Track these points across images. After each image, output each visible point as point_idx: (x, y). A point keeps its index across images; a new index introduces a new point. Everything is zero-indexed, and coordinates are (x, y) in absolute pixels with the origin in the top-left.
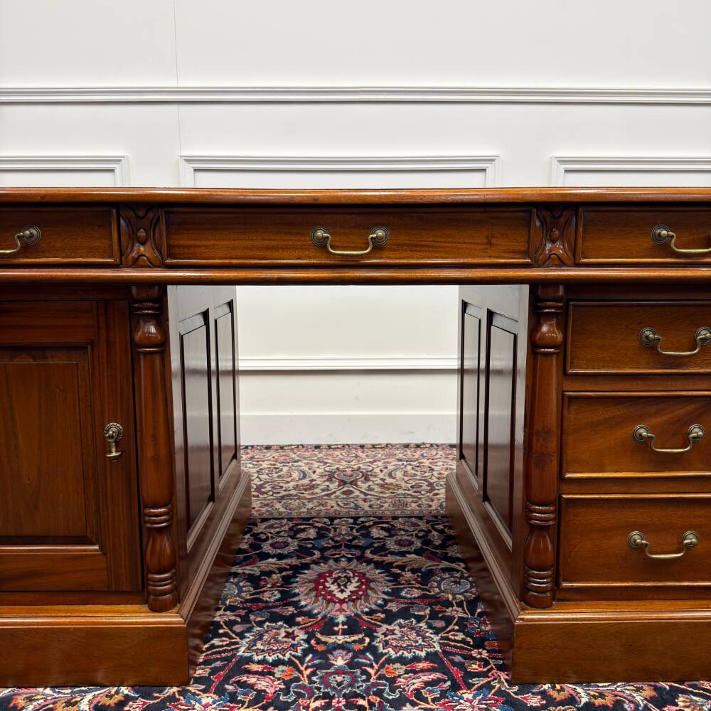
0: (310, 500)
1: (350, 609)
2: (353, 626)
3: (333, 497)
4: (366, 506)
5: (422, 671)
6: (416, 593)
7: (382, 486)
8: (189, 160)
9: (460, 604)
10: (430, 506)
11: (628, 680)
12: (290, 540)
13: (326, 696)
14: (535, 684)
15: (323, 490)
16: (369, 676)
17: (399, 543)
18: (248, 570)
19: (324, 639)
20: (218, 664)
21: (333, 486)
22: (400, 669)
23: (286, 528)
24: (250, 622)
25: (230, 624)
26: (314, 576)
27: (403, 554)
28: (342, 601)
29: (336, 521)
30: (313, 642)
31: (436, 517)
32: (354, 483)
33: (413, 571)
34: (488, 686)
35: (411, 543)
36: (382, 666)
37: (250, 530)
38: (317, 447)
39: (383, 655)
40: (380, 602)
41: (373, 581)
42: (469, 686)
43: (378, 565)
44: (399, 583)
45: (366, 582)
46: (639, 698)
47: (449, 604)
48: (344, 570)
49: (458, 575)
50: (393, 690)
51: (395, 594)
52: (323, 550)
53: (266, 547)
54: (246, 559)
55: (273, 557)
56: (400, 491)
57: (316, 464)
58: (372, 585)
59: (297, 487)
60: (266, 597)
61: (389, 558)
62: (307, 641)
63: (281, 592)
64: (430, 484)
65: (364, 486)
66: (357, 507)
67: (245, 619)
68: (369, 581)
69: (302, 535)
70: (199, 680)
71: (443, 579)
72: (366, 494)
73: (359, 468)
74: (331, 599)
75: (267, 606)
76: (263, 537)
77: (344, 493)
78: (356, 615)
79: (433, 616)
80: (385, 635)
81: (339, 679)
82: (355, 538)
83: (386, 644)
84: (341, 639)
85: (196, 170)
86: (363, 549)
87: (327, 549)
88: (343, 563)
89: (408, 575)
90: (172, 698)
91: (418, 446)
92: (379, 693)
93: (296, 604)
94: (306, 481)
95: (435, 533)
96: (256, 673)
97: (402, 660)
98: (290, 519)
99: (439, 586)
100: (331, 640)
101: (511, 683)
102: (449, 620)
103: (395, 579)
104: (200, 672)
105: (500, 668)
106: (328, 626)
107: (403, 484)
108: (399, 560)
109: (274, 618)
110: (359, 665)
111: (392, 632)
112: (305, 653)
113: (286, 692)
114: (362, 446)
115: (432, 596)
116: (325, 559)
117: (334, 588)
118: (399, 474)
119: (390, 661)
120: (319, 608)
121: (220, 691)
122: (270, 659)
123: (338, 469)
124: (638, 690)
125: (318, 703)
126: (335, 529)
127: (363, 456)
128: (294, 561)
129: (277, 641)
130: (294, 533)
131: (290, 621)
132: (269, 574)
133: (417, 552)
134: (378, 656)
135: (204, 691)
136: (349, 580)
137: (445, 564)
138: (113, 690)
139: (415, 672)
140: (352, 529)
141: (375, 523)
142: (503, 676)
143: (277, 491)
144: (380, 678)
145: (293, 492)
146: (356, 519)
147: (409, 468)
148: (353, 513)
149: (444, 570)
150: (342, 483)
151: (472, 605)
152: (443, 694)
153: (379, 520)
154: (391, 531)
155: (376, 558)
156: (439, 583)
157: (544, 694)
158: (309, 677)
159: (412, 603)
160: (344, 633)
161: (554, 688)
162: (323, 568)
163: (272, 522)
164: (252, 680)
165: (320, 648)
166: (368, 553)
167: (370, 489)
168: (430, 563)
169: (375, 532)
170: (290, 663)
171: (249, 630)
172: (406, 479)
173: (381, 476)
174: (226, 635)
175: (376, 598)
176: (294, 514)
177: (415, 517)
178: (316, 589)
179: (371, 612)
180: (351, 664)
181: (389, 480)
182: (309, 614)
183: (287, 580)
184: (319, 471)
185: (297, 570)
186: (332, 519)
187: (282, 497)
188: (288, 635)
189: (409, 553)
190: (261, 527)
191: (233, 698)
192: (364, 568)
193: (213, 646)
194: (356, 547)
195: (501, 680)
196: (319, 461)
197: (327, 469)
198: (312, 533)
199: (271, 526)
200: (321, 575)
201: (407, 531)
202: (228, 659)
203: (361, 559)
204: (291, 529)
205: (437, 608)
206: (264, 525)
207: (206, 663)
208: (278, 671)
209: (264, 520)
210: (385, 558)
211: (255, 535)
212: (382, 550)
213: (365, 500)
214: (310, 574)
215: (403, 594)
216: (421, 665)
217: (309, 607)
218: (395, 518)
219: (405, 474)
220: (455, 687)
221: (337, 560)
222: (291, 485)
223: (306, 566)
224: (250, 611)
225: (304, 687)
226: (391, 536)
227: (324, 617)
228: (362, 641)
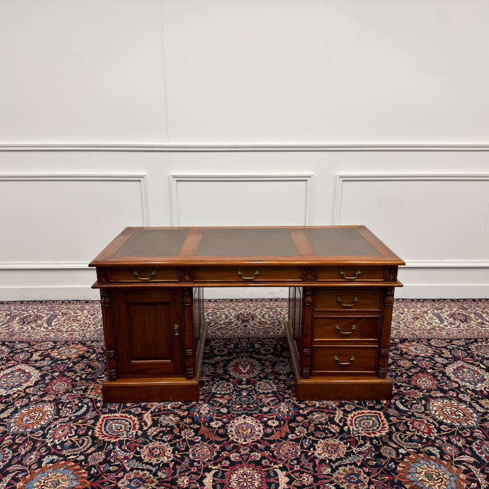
0: (231, 330)
1: (247, 376)
2: (248, 382)
3: (239, 328)
4: (253, 333)
5: (270, 397)
6: (270, 370)
7: (259, 323)
8: (174, 177)
9: (284, 375)
10: (278, 333)
11: (332, 400)
12: (224, 349)
13: (240, 404)
14: (304, 401)
15: (235, 325)
16: (254, 398)
17: (265, 350)
18: (211, 361)
19: (239, 386)
20: (206, 395)
21: (239, 323)
22: (263, 396)
23: (222, 343)
24: (214, 381)
25: (208, 381)
26: (234, 364)
27: (266, 355)
28: (244, 373)
29: (241, 340)
30: (236, 387)
31: (280, 338)
32: (248, 321)
33: (270, 362)
34: (290, 402)
35: (269, 350)
36: (258, 395)
37: (209, 345)
38: (231, 300)
39: (258, 392)
40: (257, 374)
41: (255, 366)
42: (284, 402)
43: (257, 359)
44: (264, 367)
45: (253, 366)
46: (334, 405)
47: (280, 374)
48: (245, 362)
49: (285, 363)
50: (261, 403)
51: (263, 370)
52: (237, 353)
53: (216, 352)
54: (209, 356)
55: (219, 356)
56: (267, 326)
57: (231, 311)
58: (255, 367)
59: (224, 323)
60: (218, 372)
61: (261, 357)
62: (234, 387)
63: (223, 370)
64: (279, 322)
65: (252, 323)
66: (249, 333)
67: (213, 380)
68: (254, 366)
69: (228, 347)
70: (202, 400)
71: (280, 365)
72: (253, 327)
73: (250, 313)
74: (241, 373)
75: (219, 375)
76: (214, 347)
77: (244, 326)
78: (250, 378)
79: (275, 379)
80: (259, 385)
81: (244, 399)
82: (249, 348)
83: (259, 388)
84: (244, 386)
85: (177, 181)
86: (251, 353)
87: (239, 353)
88: (245, 359)
89: (268, 363)
90: (194, 405)
91: (276, 300)
92: (257, 403)
93: (229, 374)
94: (228, 320)
95: (279, 346)
96: (219, 397)
97: (264, 393)
98: (223, 339)
99: (278, 368)
100: (241, 387)
101: (296, 401)
102: (280, 380)
103: (263, 365)
104: (201, 397)
105: (294, 396)
106: (240, 382)
107: (268, 322)
108: (265, 357)
109: (222, 379)
110: (251, 395)
111: (261, 384)
112: (234, 391)
113: (229, 403)
114: (251, 300)
115: (275, 372)
116: (238, 357)
117: (241, 368)
118: (267, 316)
119: (260, 394)
120: (237, 375)
121: (209, 403)
122: (223, 393)
123: (241, 313)
124: (335, 403)
125: (238, 406)
126: (241, 344)
127: (252, 305)
128: (227, 358)
129: (224, 387)
130: (226, 345)
131: (228, 380)
132: (218, 363)
133: (272, 354)
134: (256, 392)
135: (204, 403)
136: (247, 365)
137: (281, 359)
138: (176, 403)
139: (268, 397)
140: (247, 344)
141: (257, 341)
142: (295, 399)
143: (217, 325)
144: (257, 399)
145: (223, 326)
146: (249, 339)
147: (271, 312)
148: (248, 336)
149: (281, 361)
150: (243, 321)
151: (288, 375)
152: (276, 404)
153: (258, 339)
154: (262, 345)
155: (257, 356)
156: (278, 366)
157: (306, 404)
158: (235, 399)
159: (268, 374)
160: (246, 384)
161: (309, 402)
162: (237, 361)
163: (217, 341)
164: (218, 400)
165: (238, 389)
166: (253, 355)
167: (255, 325)
168: (276, 359)
169: (256, 346)
170: (229, 394)
171: (215, 384)
172: (270, 319)
173: (259, 317)
174: (207, 385)
175: (256, 372)
176: (225, 337)
177: (272, 338)
178: (235, 369)
179: (254, 377)
180: (248, 395)
181: (263, 320)
182: (234, 378)
183: (225, 365)
184: (233, 314)
185: (228, 361)
186: (240, 339)
187: (219, 329)
188: (227, 385)
189: (269, 354)
190: (213, 343)
191: (213, 405)
192: (252, 360)
193: (203, 389)
194: (249, 352)
195: (294, 400)
196: (233, 309)
197: (236, 313)
198: (232, 346)
199: (216, 343)
200: (237, 364)
201: (268, 345)
202: (209, 393)
203: (251, 357)
204: (224, 344)
205: (277, 376)
206: (214, 342)
207: (203, 394)
208: (226, 397)
209: (214, 340)
210: (259, 357)
211: (210, 346)
212: (259, 353)
213: (252, 330)
214: (233, 363)
215: (265, 370)
216: (270, 395)
217: (233, 376)
218: (264, 339)
219: (269, 316)
220: (280, 402)
221: (242, 358)
222: (222, 322)
223: (231, 360)
224: (214, 377)
225: (233, 401)
226: (262, 347)
227: (239, 379)
228: (251, 387)
